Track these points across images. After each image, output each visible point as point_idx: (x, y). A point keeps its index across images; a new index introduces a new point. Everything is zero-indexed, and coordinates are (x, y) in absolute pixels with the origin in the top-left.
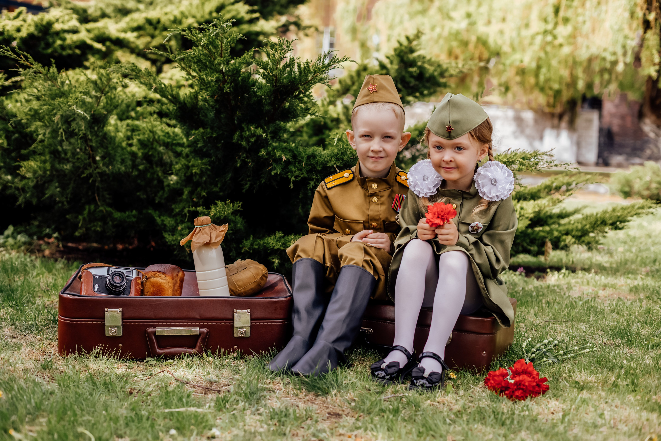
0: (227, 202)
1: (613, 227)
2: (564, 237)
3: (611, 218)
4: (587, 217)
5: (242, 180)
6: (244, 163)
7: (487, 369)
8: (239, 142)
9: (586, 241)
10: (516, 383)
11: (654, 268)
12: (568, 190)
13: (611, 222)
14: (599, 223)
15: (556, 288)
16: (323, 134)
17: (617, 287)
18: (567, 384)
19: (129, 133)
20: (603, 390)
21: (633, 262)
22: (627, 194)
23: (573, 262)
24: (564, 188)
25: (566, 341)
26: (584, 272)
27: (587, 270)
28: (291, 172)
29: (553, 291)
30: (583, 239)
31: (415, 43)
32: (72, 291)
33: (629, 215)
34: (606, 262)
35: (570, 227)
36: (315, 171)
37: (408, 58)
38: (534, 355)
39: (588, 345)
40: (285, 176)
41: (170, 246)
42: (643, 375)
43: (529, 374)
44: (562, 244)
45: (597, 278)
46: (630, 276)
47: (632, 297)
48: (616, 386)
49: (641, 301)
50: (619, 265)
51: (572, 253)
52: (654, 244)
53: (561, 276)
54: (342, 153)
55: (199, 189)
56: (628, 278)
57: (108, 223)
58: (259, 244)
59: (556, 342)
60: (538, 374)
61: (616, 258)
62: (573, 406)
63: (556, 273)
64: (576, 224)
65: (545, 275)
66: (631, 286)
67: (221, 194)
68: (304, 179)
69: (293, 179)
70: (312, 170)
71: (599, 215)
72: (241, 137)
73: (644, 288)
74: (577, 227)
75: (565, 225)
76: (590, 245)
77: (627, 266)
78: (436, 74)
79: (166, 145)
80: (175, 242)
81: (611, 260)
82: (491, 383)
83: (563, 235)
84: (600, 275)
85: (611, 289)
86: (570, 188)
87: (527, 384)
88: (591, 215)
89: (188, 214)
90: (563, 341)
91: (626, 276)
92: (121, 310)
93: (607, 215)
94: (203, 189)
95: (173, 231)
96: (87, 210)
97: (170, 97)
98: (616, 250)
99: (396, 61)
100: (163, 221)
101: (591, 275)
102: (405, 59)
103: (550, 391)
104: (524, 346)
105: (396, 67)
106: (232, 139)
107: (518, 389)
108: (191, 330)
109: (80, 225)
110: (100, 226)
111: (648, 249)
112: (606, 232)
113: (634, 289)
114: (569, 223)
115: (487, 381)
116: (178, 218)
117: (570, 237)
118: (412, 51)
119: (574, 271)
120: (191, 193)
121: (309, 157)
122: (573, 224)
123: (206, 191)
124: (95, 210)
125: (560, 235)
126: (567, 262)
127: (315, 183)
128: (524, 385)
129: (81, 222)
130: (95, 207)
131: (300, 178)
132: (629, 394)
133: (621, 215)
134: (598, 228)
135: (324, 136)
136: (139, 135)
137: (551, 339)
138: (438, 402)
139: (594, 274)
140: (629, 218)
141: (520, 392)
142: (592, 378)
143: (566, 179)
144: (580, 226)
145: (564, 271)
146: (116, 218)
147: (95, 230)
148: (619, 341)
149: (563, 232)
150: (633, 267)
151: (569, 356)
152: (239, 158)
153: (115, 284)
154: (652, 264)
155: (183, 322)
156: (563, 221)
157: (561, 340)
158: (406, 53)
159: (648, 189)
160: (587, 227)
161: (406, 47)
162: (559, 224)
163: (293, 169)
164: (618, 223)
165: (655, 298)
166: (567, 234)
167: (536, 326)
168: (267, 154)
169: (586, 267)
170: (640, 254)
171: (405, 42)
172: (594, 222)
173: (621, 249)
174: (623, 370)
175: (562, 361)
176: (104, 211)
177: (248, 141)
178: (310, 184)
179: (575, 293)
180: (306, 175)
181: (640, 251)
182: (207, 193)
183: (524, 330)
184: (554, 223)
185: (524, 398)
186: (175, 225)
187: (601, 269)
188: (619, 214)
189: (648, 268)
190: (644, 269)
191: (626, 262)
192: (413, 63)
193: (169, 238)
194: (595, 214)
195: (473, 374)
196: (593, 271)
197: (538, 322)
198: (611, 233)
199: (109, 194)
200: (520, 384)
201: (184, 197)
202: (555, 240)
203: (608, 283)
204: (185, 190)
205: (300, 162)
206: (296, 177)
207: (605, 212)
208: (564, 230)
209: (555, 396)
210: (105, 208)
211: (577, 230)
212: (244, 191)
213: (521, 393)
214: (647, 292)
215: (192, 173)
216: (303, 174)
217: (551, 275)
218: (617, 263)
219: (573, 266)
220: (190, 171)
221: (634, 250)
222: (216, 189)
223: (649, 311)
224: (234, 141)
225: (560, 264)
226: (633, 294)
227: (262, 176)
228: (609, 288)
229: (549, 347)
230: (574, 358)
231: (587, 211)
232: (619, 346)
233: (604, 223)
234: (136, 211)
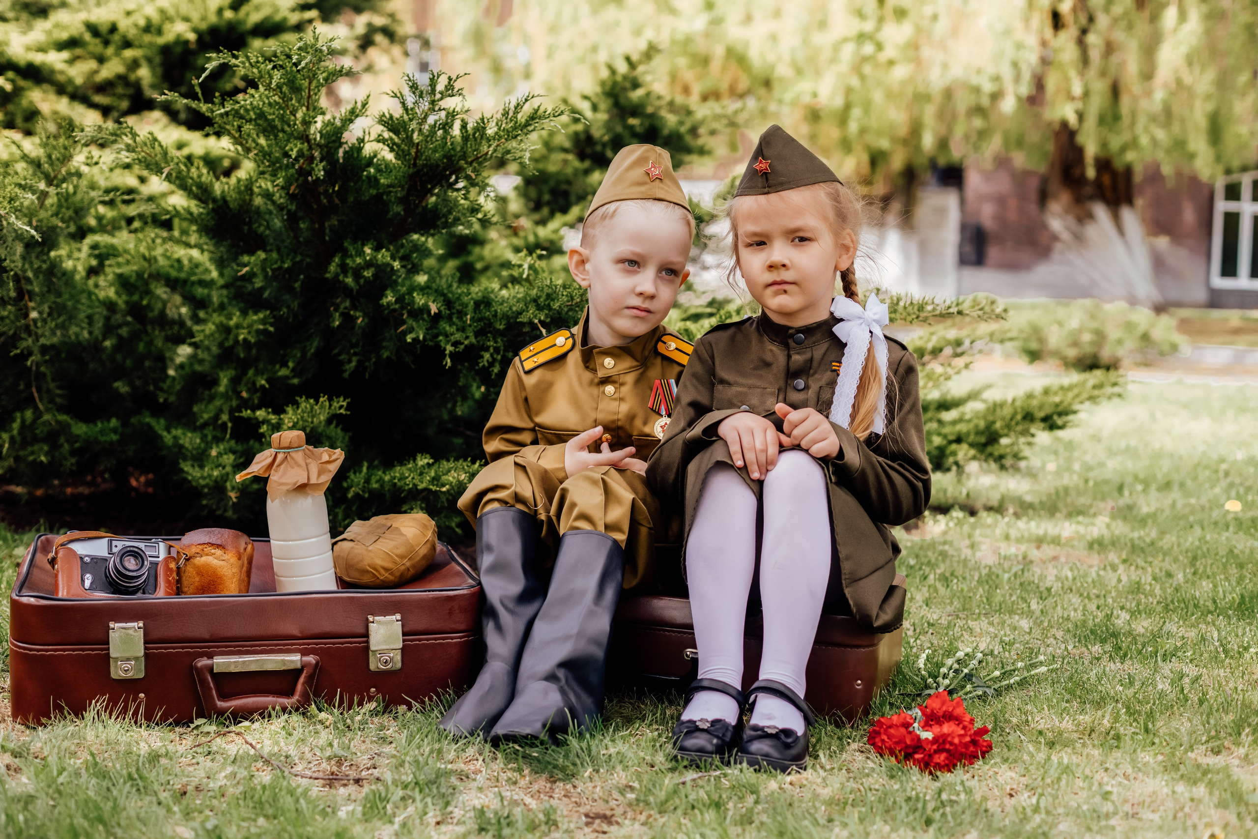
0: (321, 399)
1: (1048, 424)
2: (954, 447)
3: (1041, 407)
4: (995, 405)
5: (340, 354)
6: (348, 319)
7: (866, 713)
8: (341, 278)
9: (996, 453)
10: (935, 740)
11: (1121, 502)
12: (957, 355)
13: (1042, 414)
14: (1019, 417)
15: (947, 547)
16: (469, 253)
17: (1063, 541)
18: (1023, 737)
19: (94, 262)
20: (1094, 746)
21: (1079, 493)
22: (1034, 356)
23: (968, 495)
24: (948, 351)
25: (996, 653)
26: (992, 513)
27: (997, 509)
28: (446, 336)
29: (944, 555)
30: (989, 449)
31: (641, 69)
32: (34, 591)
33: (1078, 400)
34: (1027, 493)
35: (962, 428)
36: (490, 332)
37: (628, 99)
38: (947, 682)
39: (1042, 658)
40: (431, 343)
41: (196, 488)
42: (1162, 713)
43: (957, 720)
44: (951, 460)
45: (1022, 524)
46: (1080, 518)
47: (1095, 559)
48: (1117, 737)
49: (1114, 568)
50: (1054, 497)
51: (969, 476)
52: (1111, 452)
53: (951, 524)
54: (548, 295)
55: (251, 372)
56: (1078, 523)
57: (62, 446)
58: (380, 481)
59: (980, 655)
60: (972, 721)
61: (1045, 484)
62: (1048, 781)
63: (940, 517)
64: (975, 421)
65: (920, 523)
66: (1089, 538)
67: (296, 381)
68: (470, 348)
69: (449, 348)
70: (485, 329)
71: (1018, 403)
72: (344, 267)
73: (1114, 543)
74: (977, 426)
75: (954, 423)
76: (1004, 461)
77: (1069, 500)
78: (683, 129)
79: (173, 284)
80: (207, 481)
81: (1036, 487)
82: (883, 741)
83: (950, 442)
84: (1024, 519)
85: (1052, 546)
86: (959, 350)
87: (956, 741)
88: (1002, 405)
89: (230, 425)
90: (992, 651)
91: (1074, 520)
92: (141, 624)
93: (1035, 403)
94: (258, 372)
95: (200, 458)
96: (19, 420)
97: (194, 188)
98: (1043, 467)
99: (604, 105)
100: (175, 438)
101: (1007, 519)
102: (622, 101)
103: (995, 750)
104: (921, 663)
105: (602, 116)
106: (326, 270)
107: (939, 751)
108: (283, 660)
109: (5, 450)
110: (46, 455)
111: (1102, 465)
112: (1033, 435)
113: (1096, 546)
114: (960, 420)
115: (872, 738)
116: (205, 432)
117: (964, 446)
118: (636, 85)
119: (973, 513)
120: (235, 382)
121: (477, 304)
122: (969, 421)
123: (265, 377)
124: (35, 421)
125: (945, 442)
126: (957, 494)
127: (492, 355)
128: (951, 743)
129: (7, 445)
130: (34, 413)
131: (462, 347)
132: (1143, 750)
133: (1062, 402)
134: (1020, 428)
135: (471, 258)
136: (119, 265)
137: (969, 650)
138: (791, 784)
139: (1013, 519)
140: (1076, 407)
141: (943, 756)
142: (1067, 724)
143: (952, 334)
144: (982, 424)
145: (957, 514)
146: (78, 436)
147: (35, 460)
148: (1096, 649)
149: (951, 438)
150: (1082, 501)
151: (1012, 681)
152: (336, 310)
153: (127, 573)
154: (1116, 494)
155: (268, 645)
156: (948, 416)
157: (987, 651)
158: (624, 89)
159: (1075, 344)
160: (998, 425)
161: (625, 77)
162: (940, 422)
163: (448, 328)
164: (1055, 417)
165: (1141, 563)
166: (959, 440)
167: (933, 625)
168: (396, 302)
169: (995, 503)
170: (1091, 475)
171: (622, 68)
172: (1008, 417)
173: (1051, 467)
174: (1120, 705)
175: (998, 693)
176: (53, 423)
177: (357, 275)
178: (482, 357)
179: (986, 555)
180: (473, 340)
181: (1089, 468)
182: (267, 381)
183: (910, 633)
184: (930, 420)
185: (949, 767)
186: (203, 446)
187: (1024, 508)
188: (1057, 399)
189: (1110, 503)
190: (1102, 505)
191: (1066, 490)
192: (636, 110)
193: (192, 472)
194: (1010, 400)
195: (839, 725)
196: (1011, 511)
197: (935, 617)
198: (1043, 437)
199: (60, 388)
200: (944, 742)
201: (222, 389)
202: (935, 453)
203: (1045, 535)
204: (221, 375)
205: (461, 314)
206: (455, 344)
207: (1030, 396)
208: (952, 434)
209: (1006, 760)
210: (54, 415)
211: (978, 433)
212: (346, 375)
213: (946, 758)
214: (1122, 549)
215: (237, 341)
216: (467, 338)
217: (931, 522)
218: (1049, 495)
219: (970, 503)
220: (232, 336)
221: (1077, 466)
222: (283, 372)
223: (1137, 588)
224: (328, 275)
225: (943, 500)
226: (1096, 556)
227: (384, 344)
228: (1048, 544)
229: (971, 666)
230: (1023, 683)
231: (993, 395)
232: (1098, 659)
233: (1029, 417)
234: (118, 418)
